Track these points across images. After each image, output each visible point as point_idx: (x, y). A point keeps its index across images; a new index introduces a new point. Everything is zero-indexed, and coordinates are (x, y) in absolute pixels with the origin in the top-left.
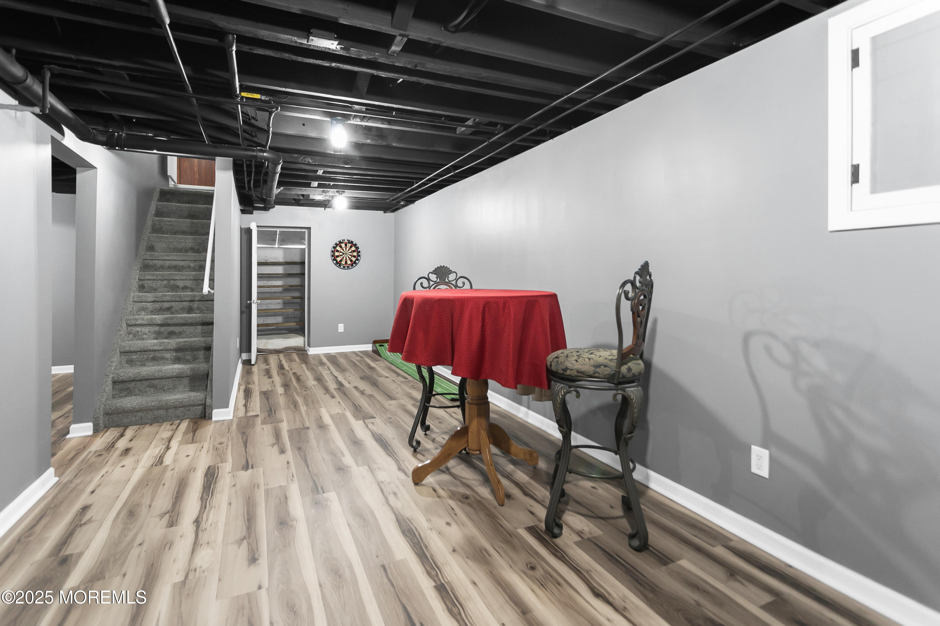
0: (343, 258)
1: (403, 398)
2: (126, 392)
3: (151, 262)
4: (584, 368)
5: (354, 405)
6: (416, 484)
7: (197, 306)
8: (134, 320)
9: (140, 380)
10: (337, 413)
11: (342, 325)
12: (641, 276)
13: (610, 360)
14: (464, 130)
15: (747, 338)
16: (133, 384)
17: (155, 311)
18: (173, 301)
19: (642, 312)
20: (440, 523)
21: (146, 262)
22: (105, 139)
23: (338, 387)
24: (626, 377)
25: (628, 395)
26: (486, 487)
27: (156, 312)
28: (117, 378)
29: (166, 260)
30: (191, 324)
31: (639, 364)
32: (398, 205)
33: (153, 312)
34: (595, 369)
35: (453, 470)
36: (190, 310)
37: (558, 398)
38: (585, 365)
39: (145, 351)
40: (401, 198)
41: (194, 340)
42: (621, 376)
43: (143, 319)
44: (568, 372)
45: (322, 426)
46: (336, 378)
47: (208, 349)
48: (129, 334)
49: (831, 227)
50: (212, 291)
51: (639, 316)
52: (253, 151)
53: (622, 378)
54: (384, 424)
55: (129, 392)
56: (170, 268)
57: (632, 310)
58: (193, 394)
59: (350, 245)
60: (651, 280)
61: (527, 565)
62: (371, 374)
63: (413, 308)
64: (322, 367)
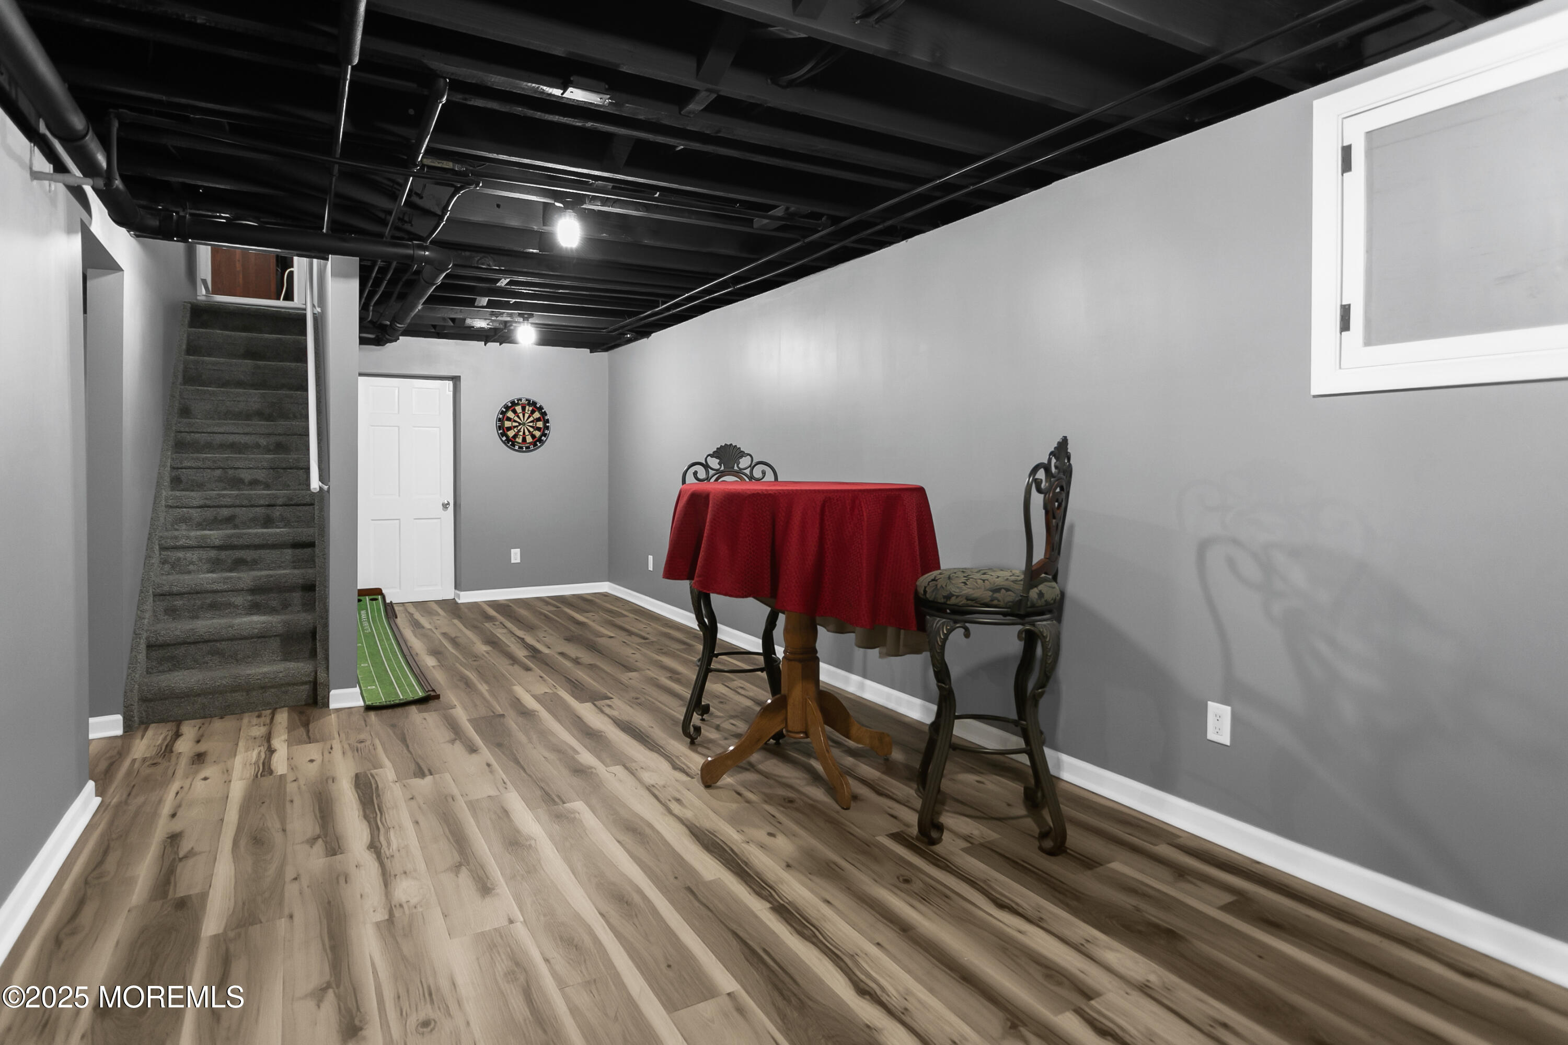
0: (519, 431)
1: (650, 668)
2: (170, 664)
3: (188, 437)
4: (977, 594)
5: (569, 681)
6: (708, 786)
7: (280, 515)
8: (172, 538)
9: (195, 643)
10: (543, 692)
11: (518, 551)
12: (1057, 459)
13: (1013, 581)
14: (768, 223)
15: (1203, 547)
16: (182, 650)
17: (205, 523)
18: (238, 506)
19: (1058, 511)
20: (760, 835)
21: (179, 437)
22: (157, 223)
23: (531, 654)
24: (1037, 605)
25: (1040, 631)
26: (818, 788)
27: (206, 525)
28: (154, 639)
29: (216, 433)
30: (274, 546)
31: (1054, 588)
32: (620, 338)
33: (201, 526)
34: (992, 595)
35: (761, 767)
36: (268, 522)
37: (939, 639)
38: (978, 588)
39: (197, 593)
40: (629, 327)
41: (284, 574)
42: (1029, 604)
43: (188, 537)
44: (953, 601)
45: (526, 714)
46: (522, 639)
47: (309, 588)
48: (163, 564)
49: (1314, 392)
50: (326, 487)
51: (1054, 518)
52: (407, 247)
53: (1030, 607)
54: (629, 707)
55: (176, 664)
56: (223, 447)
57: (1045, 507)
58: (292, 665)
59: (531, 409)
60: (1070, 465)
61: (898, 878)
62: (581, 633)
63: (710, 509)
64: (491, 624)
